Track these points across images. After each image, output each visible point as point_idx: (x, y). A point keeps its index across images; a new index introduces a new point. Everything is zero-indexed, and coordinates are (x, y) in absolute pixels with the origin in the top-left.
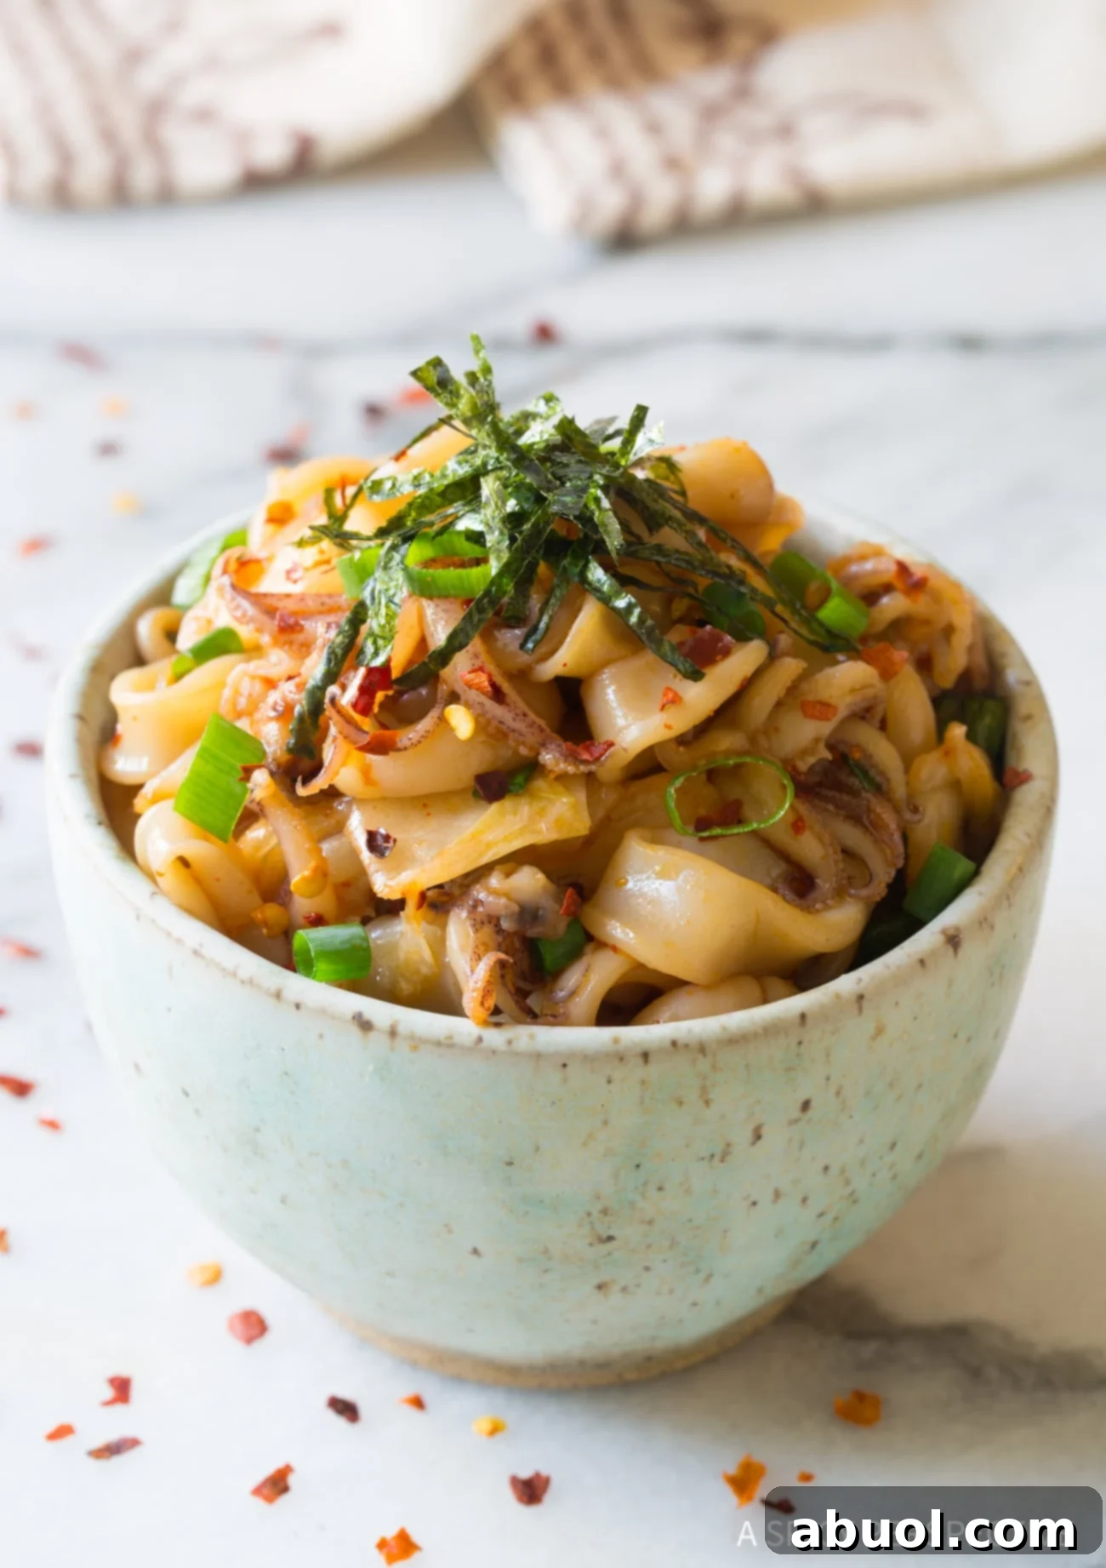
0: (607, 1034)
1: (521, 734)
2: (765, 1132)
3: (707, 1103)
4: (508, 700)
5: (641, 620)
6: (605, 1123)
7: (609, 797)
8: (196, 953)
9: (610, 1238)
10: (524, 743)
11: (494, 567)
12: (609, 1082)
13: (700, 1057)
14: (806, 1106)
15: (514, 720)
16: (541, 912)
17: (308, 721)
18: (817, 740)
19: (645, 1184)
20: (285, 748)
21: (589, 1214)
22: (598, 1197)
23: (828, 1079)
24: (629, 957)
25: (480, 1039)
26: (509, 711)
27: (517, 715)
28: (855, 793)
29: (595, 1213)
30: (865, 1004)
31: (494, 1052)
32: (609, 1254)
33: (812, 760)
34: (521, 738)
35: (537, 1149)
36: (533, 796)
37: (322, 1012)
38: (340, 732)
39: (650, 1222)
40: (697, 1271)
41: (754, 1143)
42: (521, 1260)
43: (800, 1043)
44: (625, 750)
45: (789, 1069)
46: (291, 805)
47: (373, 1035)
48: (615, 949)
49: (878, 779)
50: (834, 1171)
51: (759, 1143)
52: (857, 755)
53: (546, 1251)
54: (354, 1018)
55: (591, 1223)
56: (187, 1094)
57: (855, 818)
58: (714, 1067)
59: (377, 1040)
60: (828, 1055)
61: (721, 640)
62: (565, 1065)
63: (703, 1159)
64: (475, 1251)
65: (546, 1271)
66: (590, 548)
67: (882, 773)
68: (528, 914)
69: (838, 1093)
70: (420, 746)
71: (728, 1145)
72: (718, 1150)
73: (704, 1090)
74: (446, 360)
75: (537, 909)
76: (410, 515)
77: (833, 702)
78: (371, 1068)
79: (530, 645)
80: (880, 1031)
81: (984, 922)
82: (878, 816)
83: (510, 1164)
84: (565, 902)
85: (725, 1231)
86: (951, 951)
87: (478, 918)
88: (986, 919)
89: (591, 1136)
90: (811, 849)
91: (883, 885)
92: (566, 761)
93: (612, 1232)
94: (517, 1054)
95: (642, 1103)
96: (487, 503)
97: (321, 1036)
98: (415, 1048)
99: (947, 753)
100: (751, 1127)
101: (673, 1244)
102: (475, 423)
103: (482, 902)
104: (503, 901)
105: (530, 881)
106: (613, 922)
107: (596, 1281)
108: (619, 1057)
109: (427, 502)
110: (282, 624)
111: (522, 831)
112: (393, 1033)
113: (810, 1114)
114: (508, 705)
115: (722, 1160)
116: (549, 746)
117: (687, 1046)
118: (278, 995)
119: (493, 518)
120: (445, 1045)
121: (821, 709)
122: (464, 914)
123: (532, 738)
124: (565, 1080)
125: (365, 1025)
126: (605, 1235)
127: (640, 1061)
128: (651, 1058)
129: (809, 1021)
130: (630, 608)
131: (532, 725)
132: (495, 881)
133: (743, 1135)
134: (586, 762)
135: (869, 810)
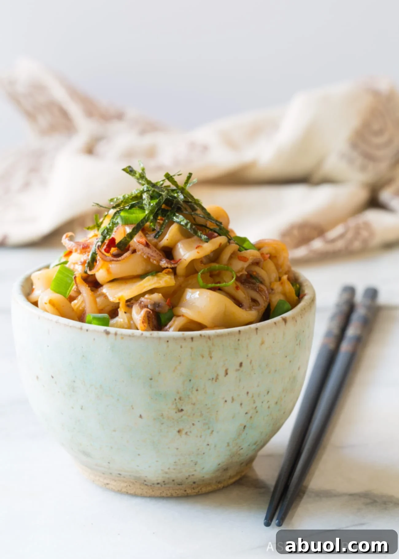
0: (181, 333)
1: (154, 257)
2: (229, 372)
3: (211, 357)
4: (150, 247)
5: (191, 226)
6: (180, 363)
7: (181, 279)
8: (56, 322)
9: (182, 410)
10: (155, 260)
11: (147, 212)
12: (181, 347)
13: (209, 340)
14: (241, 365)
15: (152, 252)
16: (160, 304)
17: (91, 263)
18: (243, 269)
19: (192, 388)
20: (84, 272)
21: (175, 400)
22: (178, 393)
23: (247, 356)
24: (187, 318)
25: (142, 334)
26: (151, 250)
27: (153, 251)
28: (254, 284)
29: (177, 398)
30: (258, 331)
31: (146, 337)
32: (182, 417)
33: (241, 273)
34: (154, 258)
35: (159, 373)
36: (158, 276)
37: (95, 331)
38: (101, 257)
39: (194, 404)
40: (209, 428)
41: (225, 376)
42: (154, 419)
43: (239, 340)
44: (185, 260)
45: (236, 349)
46: (85, 284)
47: (110, 336)
48: (183, 316)
49: (261, 280)
50: (250, 394)
51: (227, 376)
52: (255, 273)
53: (162, 415)
54: (104, 331)
55: (176, 403)
56: (53, 377)
57: (255, 290)
58: (213, 345)
59: (111, 337)
60: (247, 346)
61: (213, 234)
62: (168, 341)
63: (210, 379)
64: (141, 416)
65: (162, 424)
66: (175, 210)
67: (263, 279)
68: (156, 305)
69: (251, 362)
70: (124, 260)
71: (218, 375)
72: (215, 377)
73: (210, 353)
74: (132, 166)
75: (159, 303)
76: (122, 204)
77: (248, 257)
78: (109, 347)
79: (157, 236)
80: (263, 343)
81: (294, 318)
82: (261, 288)
83: (151, 379)
84: (168, 301)
85: (217, 412)
86: (284, 323)
87: (142, 306)
88: (294, 317)
89: (176, 368)
90: (241, 294)
91: (263, 307)
92: (168, 263)
93: (183, 408)
94: (153, 338)
95: (191, 356)
96: (145, 199)
97: (94, 339)
98: (122, 338)
99: (282, 283)
100: (224, 369)
101: (202, 415)
102: (140, 179)
103: (143, 301)
104: (149, 300)
105: (157, 297)
106: (182, 308)
107: (177, 429)
108: (185, 339)
109: (127, 201)
110: (83, 246)
111: (154, 283)
112: (116, 334)
113: (242, 368)
114: (150, 248)
115: (216, 381)
116: (163, 260)
117: (204, 336)
118: (81, 329)
119: (147, 202)
120: (131, 336)
121: (244, 259)
122: (137, 305)
123: (158, 258)
124: (168, 346)
125: (108, 333)
126: (180, 409)
127: (190, 340)
128: (194, 339)
129: (241, 333)
130: (186, 224)
131: (157, 254)
132: (146, 296)
133: (222, 373)
134: (173, 264)
135: (258, 287)
